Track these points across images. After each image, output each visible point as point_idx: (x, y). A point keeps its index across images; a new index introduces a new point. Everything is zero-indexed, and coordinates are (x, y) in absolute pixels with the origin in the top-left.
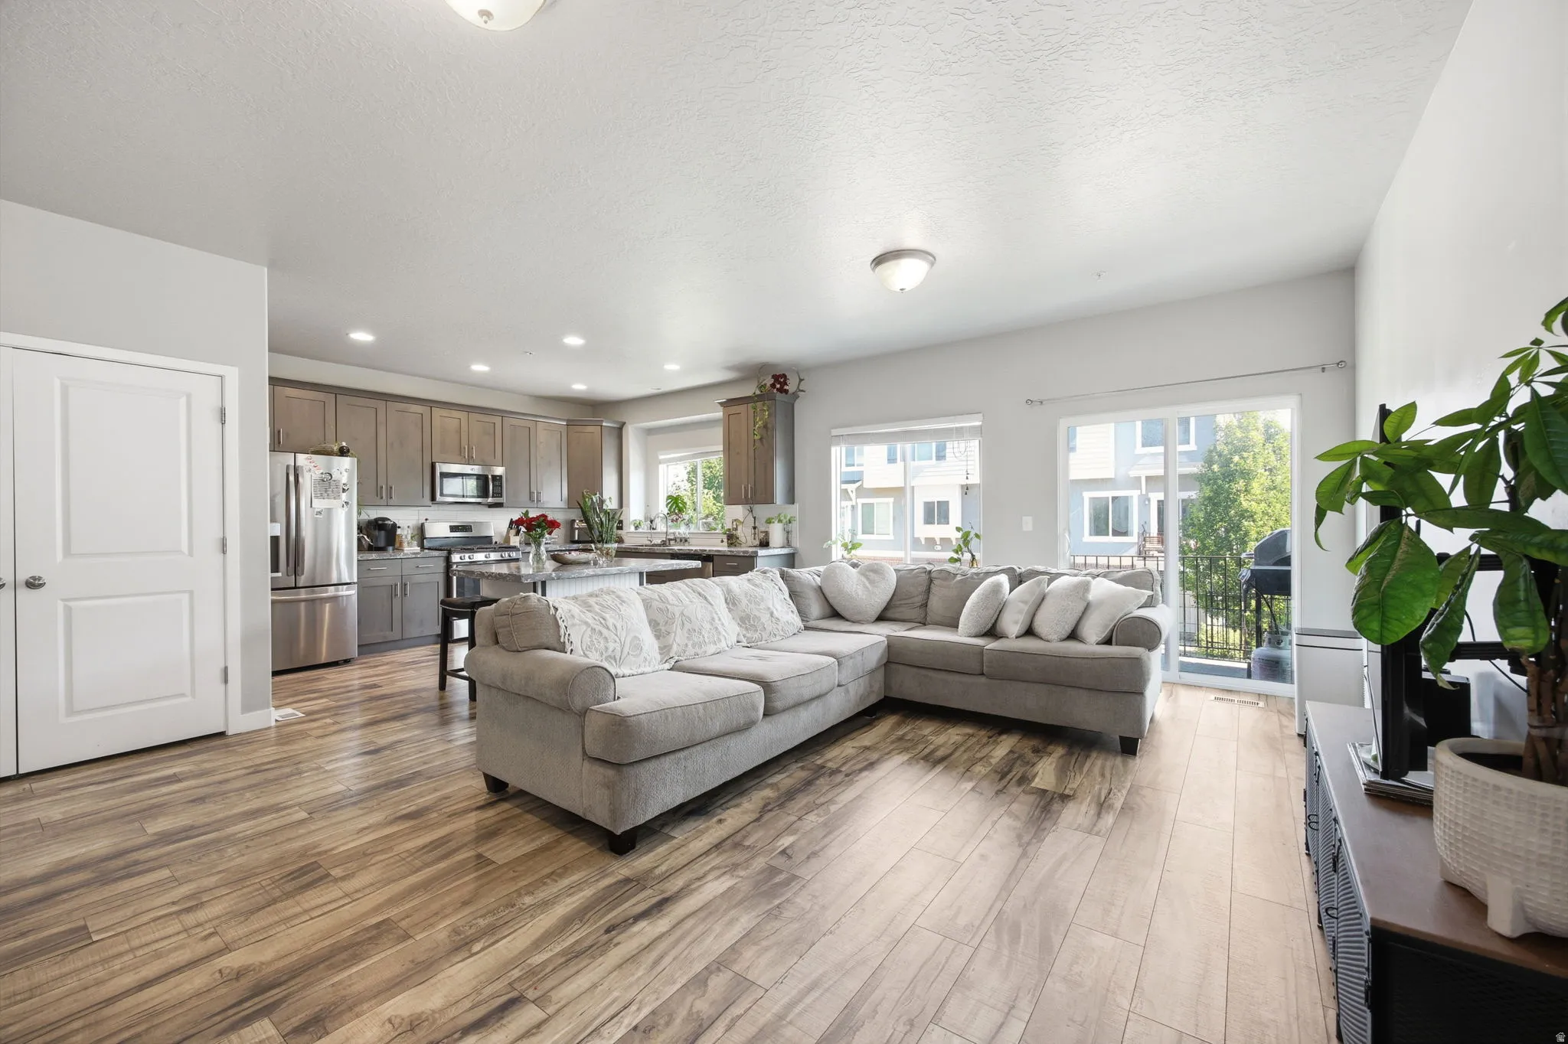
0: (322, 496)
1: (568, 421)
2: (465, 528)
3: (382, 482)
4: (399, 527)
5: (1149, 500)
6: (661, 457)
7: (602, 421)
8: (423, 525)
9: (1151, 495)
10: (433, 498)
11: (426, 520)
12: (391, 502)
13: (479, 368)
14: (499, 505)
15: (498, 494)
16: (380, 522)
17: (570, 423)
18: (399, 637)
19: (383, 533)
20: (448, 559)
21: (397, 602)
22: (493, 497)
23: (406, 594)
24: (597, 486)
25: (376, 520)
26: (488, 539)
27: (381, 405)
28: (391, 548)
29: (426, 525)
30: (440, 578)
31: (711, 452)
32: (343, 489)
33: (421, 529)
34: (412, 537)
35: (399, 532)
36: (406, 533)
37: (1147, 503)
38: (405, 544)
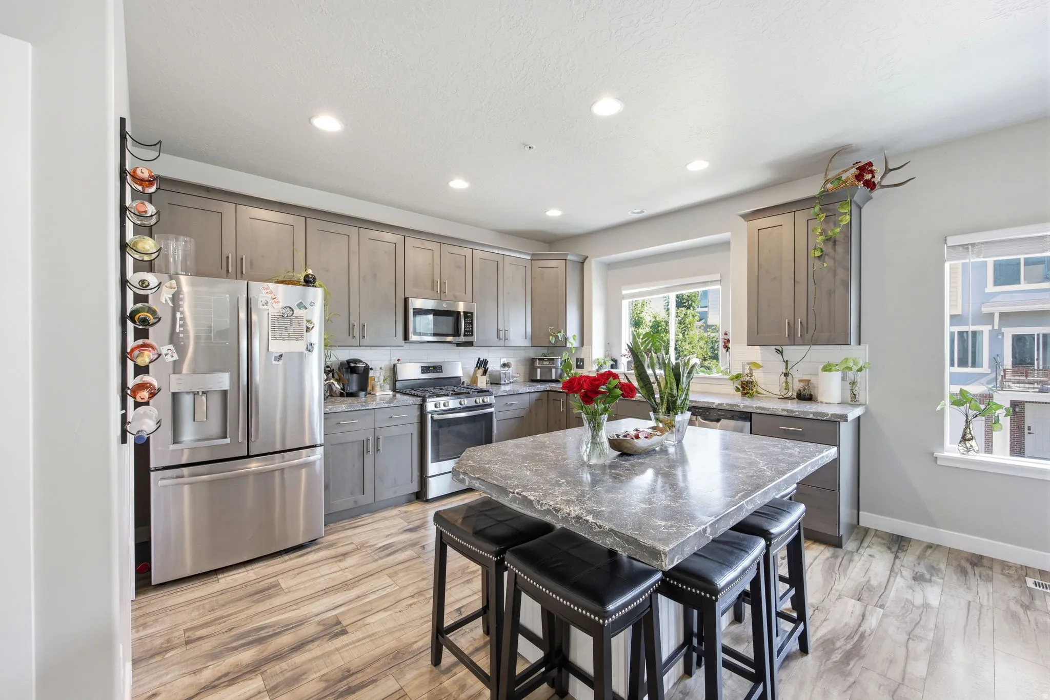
0: (281, 337)
1: (533, 255)
2: (437, 368)
3: (354, 320)
4: (371, 369)
5: (1003, 334)
6: (624, 292)
7: (567, 255)
8: (395, 366)
9: (1003, 330)
10: (406, 337)
11: (398, 360)
12: (363, 342)
13: (459, 184)
14: (470, 344)
15: (470, 332)
16: (352, 365)
17: (535, 258)
18: (370, 500)
19: (355, 376)
20: (422, 407)
21: (369, 460)
22: (465, 335)
23: (378, 450)
24: (562, 324)
25: (349, 362)
26: (456, 381)
27: (353, 231)
28: (362, 394)
29: (399, 366)
30: (414, 429)
31: (712, 281)
32: (308, 328)
33: (394, 369)
34: (384, 380)
35: (371, 374)
36: (378, 375)
37: (1000, 337)
38: (378, 388)
